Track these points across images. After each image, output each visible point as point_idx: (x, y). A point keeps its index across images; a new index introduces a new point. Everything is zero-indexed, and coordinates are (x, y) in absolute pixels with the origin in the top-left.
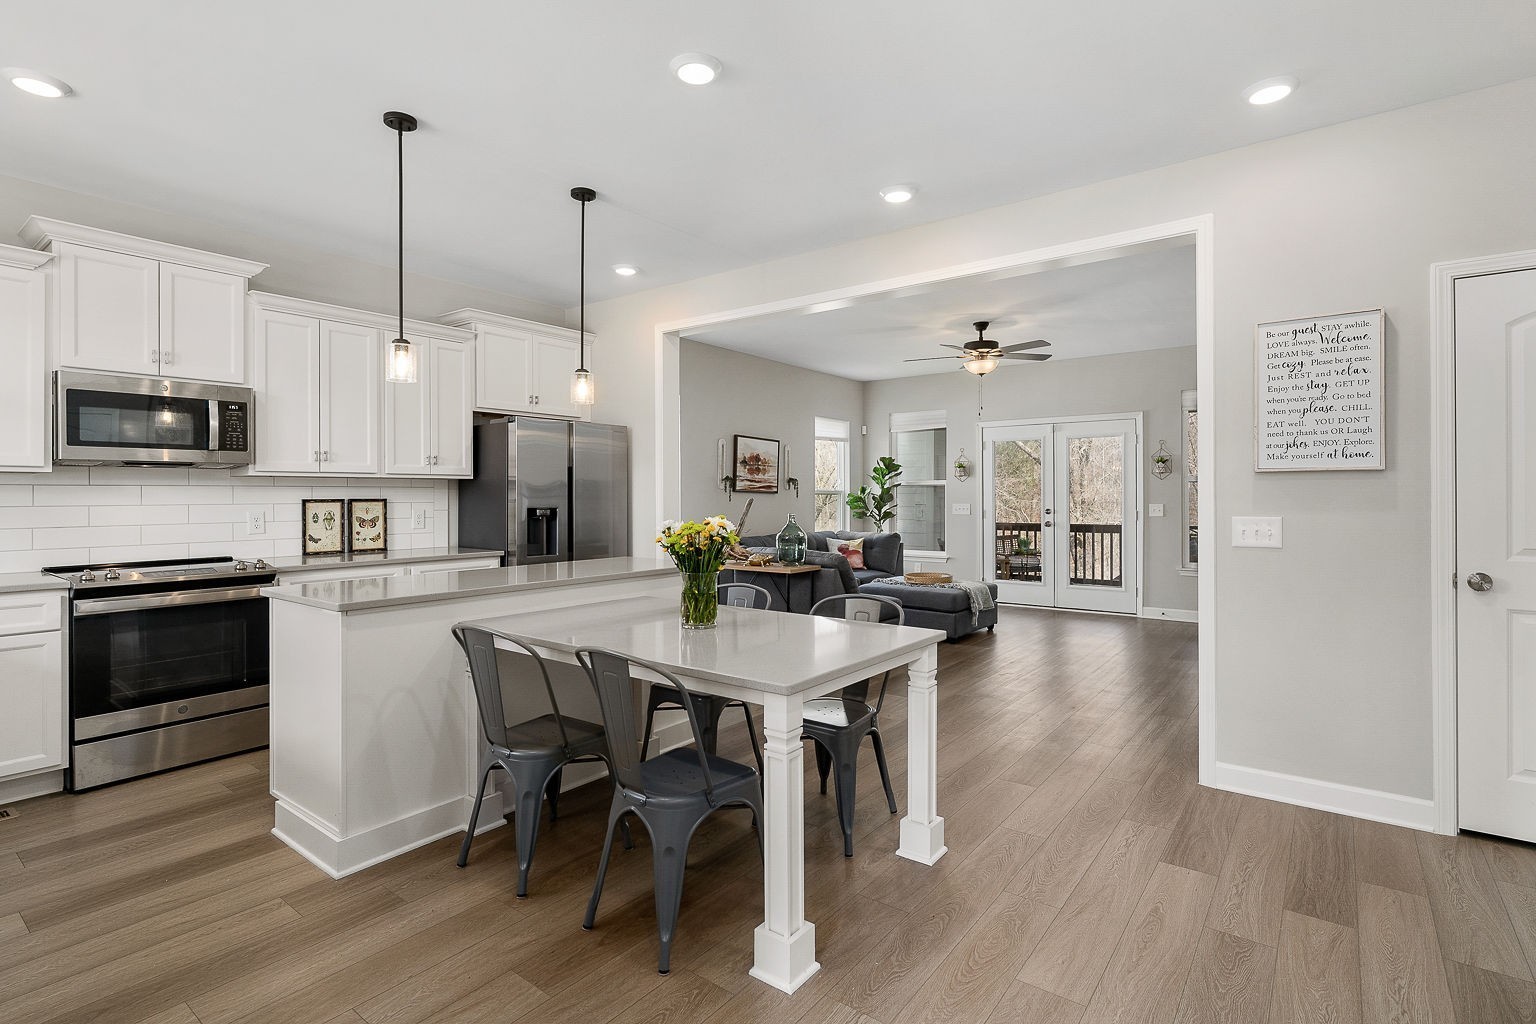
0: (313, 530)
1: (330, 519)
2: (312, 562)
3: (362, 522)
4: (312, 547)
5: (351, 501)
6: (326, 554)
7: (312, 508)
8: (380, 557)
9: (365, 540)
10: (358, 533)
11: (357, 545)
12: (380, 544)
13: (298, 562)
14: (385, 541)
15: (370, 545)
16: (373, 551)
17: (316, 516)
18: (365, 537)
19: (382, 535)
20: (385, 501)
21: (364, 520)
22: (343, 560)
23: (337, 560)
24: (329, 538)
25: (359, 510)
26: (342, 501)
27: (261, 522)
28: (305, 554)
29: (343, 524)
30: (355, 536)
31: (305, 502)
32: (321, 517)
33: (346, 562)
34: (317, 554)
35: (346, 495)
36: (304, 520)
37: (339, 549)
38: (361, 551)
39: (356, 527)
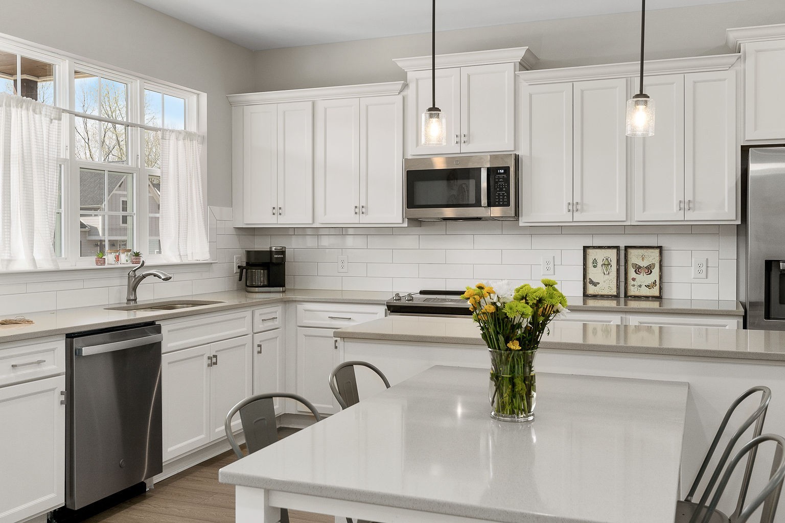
0: (593, 274)
1: (607, 264)
2: (591, 303)
3: (638, 269)
4: (591, 290)
5: (626, 248)
6: (603, 297)
7: (592, 254)
8: (655, 305)
9: (640, 286)
10: (634, 279)
11: (633, 291)
12: (655, 292)
13: (579, 302)
14: (661, 289)
15: (645, 292)
16: (647, 298)
17: (595, 261)
18: (640, 284)
19: (658, 283)
20: (660, 248)
21: (640, 267)
22: (618, 304)
23: (612, 304)
24: (606, 283)
25: (635, 257)
26: (617, 248)
27: (551, 266)
28: (586, 295)
29: (618, 271)
30: (631, 282)
31: (585, 248)
32: (600, 263)
33: (622, 306)
34: (595, 296)
35: (622, 242)
36: (585, 264)
37: (615, 294)
38: (635, 297)
39: (632, 273)
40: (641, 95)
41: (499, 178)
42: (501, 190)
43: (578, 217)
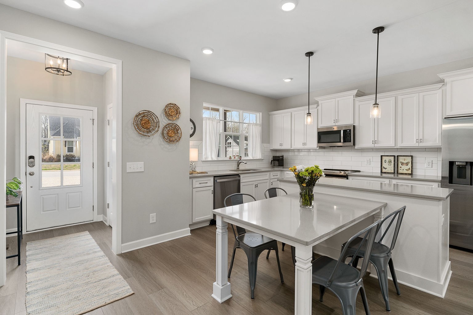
0: (384, 165)
1: (390, 162)
2: (384, 175)
3: (402, 164)
4: (384, 170)
5: (398, 156)
6: (388, 173)
7: (384, 158)
8: (410, 177)
9: (403, 170)
10: (401, 167)
11: (400, 171)
12: (410, 172)
13: (379, 175)
14: (412, 171)
15: (406, 172)
16: (406, 174)
17: (385, 161)
18: (403, 169)
19: (411, 169)
20: (412, 156)
21: (403, 163)
22: (394, 176)
23: (392, 176)
24: (390, 168)
25: (401, 159)
26: (394, 156)
28: (381, 172)
29: (394, 164)
30: (399, 168)
31: (381, 156)
32: (387, 161)
33: (396, 176)
34: (385, 173)
35: (396, 154)
36: (381, 162)
37: (393, 172)
38: (401, 173)
39: (400, 165)
40: (376, 104)
41: (347, 133)
42: (348, 137)
43: (376, 145)
